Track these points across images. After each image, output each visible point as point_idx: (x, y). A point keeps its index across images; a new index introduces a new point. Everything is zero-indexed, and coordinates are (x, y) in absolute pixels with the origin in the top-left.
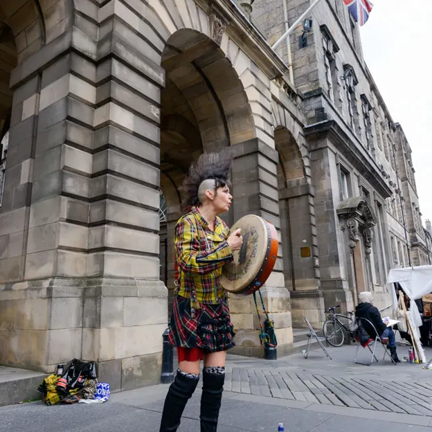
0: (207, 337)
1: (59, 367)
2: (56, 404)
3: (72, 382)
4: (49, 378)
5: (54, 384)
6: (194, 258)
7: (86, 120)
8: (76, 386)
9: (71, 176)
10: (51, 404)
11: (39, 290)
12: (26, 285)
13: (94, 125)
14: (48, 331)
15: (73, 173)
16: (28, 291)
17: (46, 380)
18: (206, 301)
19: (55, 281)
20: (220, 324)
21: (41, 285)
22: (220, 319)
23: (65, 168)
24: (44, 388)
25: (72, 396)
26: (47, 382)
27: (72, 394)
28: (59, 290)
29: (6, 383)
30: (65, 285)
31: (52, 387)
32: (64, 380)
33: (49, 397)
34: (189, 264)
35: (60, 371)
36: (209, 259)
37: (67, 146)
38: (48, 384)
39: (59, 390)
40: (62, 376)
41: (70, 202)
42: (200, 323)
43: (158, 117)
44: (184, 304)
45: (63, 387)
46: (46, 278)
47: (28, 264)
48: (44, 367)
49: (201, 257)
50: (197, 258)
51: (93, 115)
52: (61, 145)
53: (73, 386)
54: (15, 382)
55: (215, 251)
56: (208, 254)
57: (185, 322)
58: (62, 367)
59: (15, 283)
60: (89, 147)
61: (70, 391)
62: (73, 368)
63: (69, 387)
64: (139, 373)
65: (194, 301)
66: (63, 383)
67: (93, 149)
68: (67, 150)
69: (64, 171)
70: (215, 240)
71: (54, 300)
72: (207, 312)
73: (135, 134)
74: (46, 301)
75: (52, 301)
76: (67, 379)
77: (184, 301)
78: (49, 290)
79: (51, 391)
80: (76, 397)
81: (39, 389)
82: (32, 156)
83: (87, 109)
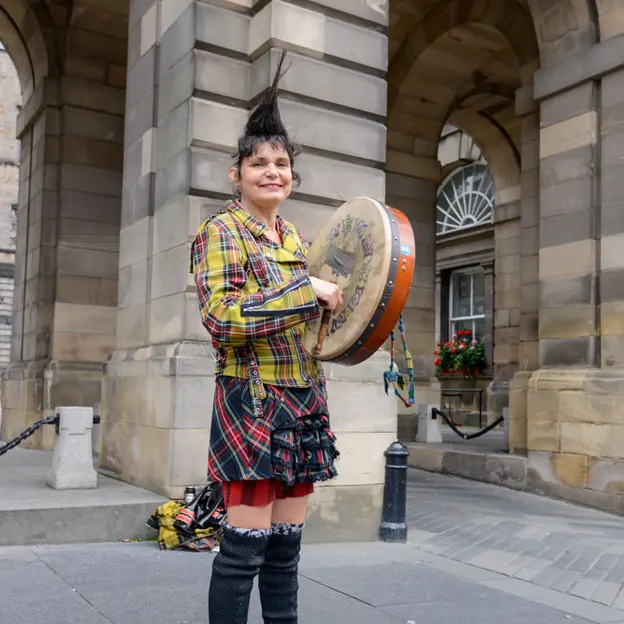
0: (283, 457)
1: (188, 491)
2: (173, 549)
3: (202, 517)
4: (165, 506)
5: (173, 517)
6: (235, 308)
7: (234, 44)
8: (206, 525)
9: (205, 157)
10: (165, 548)
11: (161, 361)
12: (148, 352)
13: (250, 51)
14: (172, 430)
15: (209, 152)
16: (150, 363)
17: (159, 508)
18: (282, 382)
19: (182, 346)
20: (308, 431)
21: (165, 353)
22: (308, 422)
23: (196, 142)
24: (155, 521)
25: (198, 540)
26: (160, 513)
27: (199, 536)
28: (187, 362)
29: (101, 507)
30: (202, 356)
31: (169, 522)
32: (190, 512)
33: (164, 537)
34: (224, 319)
35: (190, 497)
36: (270, 308)
37: (196, 100)
38: (162, 516)
39: (178, 526)
40: (187, 505)
41: (205, 206)
42: (274, 429)
43: (384, 13)
44: (238, 393)
45: (185, 524)
46: (172, 343)
47: (152, 317)
48: (168, 488)
49: (251, 305)
50: (243, 307)
51: (247, 32)
52: (188, 99)
53: (201, 523)
54: (117, 508)
55: (282, 291)
56: (266, 299)
57: (246, 429)
58: (194, 491)
59: (138, 348)
60: (241, 97)
61: (197, 530)
62: (208, 494)
63: (195, 525)
64: (334, 517)
65: (254, 383)
66: (188, 516)
67: (248, 100)
68: (196, 109)
69: (193, 149)
70: (282, 260)
71: (178, 379)
72: (287, 406)
73: (330, 59)
74: (169, 380)
75: (175, 381)
76: (196, 510)
77: (238, 387)
78: (173, 362)
79: (166, 527)
80: (205, 541)
81: (149, 522)
82: (154, 125)
83: (236, 21)
